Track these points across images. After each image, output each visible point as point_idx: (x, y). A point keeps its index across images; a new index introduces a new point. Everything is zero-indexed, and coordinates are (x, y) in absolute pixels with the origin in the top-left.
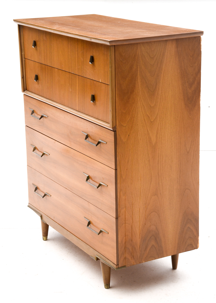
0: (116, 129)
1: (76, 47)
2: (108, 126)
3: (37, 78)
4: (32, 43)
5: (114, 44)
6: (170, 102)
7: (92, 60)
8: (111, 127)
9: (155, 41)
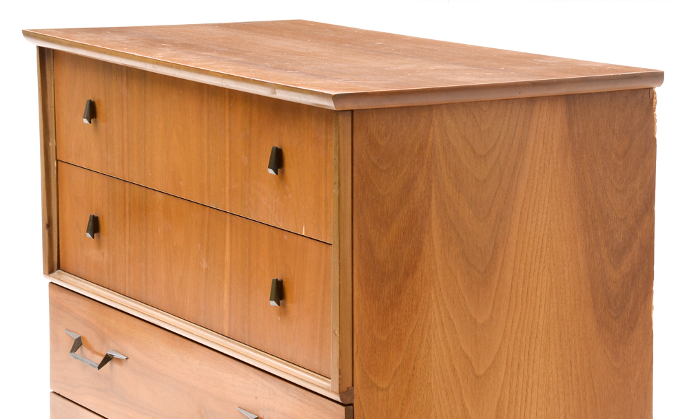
0: (353, 398)
1: (227, 120)
2: (324, 388)
3: (95, 226)
4: (83, 107)
5: (349, 106)
6: (543, 309)
7: (278, 161)
8: (337, 389)
9: (492, 101)
